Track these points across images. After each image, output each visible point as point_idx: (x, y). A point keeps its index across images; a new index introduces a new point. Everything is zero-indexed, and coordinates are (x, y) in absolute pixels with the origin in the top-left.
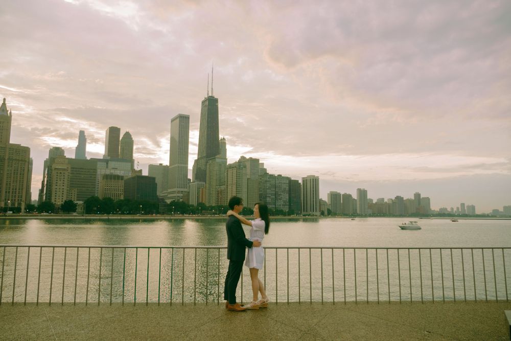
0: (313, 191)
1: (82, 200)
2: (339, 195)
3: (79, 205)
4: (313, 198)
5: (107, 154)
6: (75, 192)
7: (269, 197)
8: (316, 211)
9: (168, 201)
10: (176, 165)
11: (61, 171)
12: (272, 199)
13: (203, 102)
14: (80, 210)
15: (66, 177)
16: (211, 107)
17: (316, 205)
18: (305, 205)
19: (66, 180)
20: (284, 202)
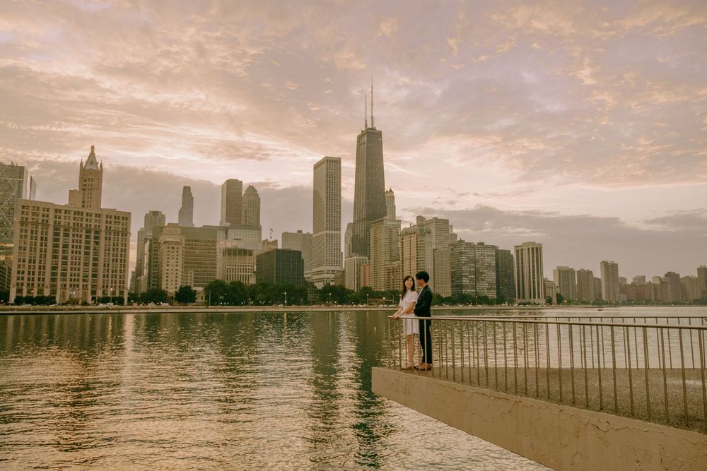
0: (533, 266)
1: (202, 286)
2: (572, 271)
3: (198, 293)
4: (534, 278)
5: (224, 219)
6: (191, 274)
7: (466, 276)
8: (539, 297)
9: (320, 286)
10: (324, 232)
11: (173, 246)
12: (471, 280)
13: (359, 138)
14: (200, 300)
15: (180, 253)
16: (371, 144)
17: (539, 289)
18: (521, 287)
19: (180, 258)
20: (490, 284)
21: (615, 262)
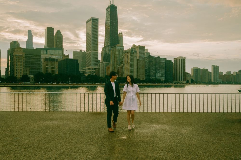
0: (181, 67)
1: (33, 75)
2: (199, 69)
3: (31, 78)
4: (181, 72)
5: (46, 45)
6: (28, 70)
7: (152, 71)
8: (183, 80)
9: (86, 75)
10: (91, 51)
11: (19, 57)
12: (154, 73)
13: (107, 9)
14: (32, 81)
15: (22, 60)
16: (112, 12)
17: (183, 77)
18: (176, 76)
19: (22, 62)
20: (162, 75)
21: (218, 66)
